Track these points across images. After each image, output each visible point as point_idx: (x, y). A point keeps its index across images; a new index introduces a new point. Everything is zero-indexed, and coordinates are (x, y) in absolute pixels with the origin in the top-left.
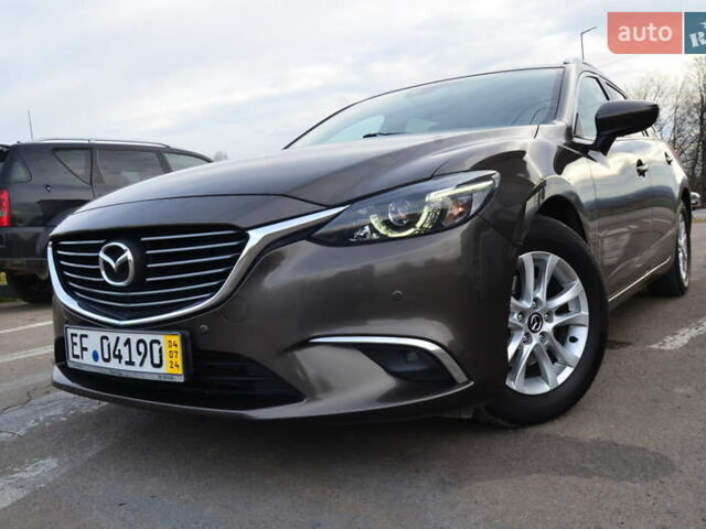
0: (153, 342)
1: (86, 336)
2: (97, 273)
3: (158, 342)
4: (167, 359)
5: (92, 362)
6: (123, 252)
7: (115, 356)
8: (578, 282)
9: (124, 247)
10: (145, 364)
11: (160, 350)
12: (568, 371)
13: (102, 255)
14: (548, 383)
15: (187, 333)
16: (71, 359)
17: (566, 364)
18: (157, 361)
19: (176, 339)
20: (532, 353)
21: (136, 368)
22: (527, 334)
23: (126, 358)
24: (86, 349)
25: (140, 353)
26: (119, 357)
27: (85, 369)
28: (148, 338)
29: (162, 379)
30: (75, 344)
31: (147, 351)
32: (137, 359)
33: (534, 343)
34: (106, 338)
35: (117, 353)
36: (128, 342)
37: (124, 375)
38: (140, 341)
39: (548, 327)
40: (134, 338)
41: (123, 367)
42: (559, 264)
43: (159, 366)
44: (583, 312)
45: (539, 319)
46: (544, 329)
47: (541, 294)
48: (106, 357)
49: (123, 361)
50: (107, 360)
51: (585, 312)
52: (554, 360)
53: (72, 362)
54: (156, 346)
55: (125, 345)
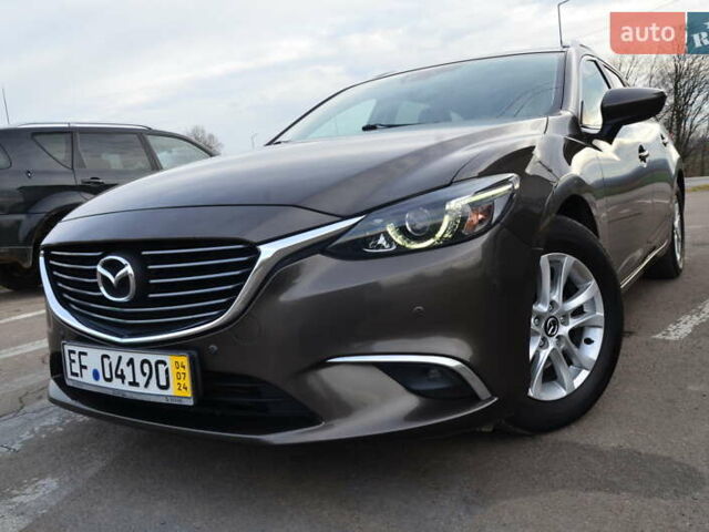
0: (158, 362)
1: (85, 354)
2: (95, 287)
3: (165, 363)
4: (175, 381)
5: (93, 382)
6: (123, 266)
7: (117, 376)
8: (593, 282)
9: (123, 261)
10: (150, 386)
11: (167, 371)
12: (584, 374)
13: (99, 269)
14: (565, 388)
15: (194, 353)
16: (70, 376)
17: (581, 367)
18: (163, 383)
19: (184, 360)
20: (549, 358)
21: (141, 389)
22: (544, 339)
23: (129, 378)
24: (85, 367)
25: (144, 374)
26: (122, 377)
27: (85, 388)
28: (153, 358)
29: (170, 402)
30: (74, 361)
31: (152, 372)
32: (141, 380)
33: (551, 347)
34: (108, 357)
35: (119, 373)
36: (131, 362)
37: (128, 396)
38: (144, 361)
39: (564, 330)
40: (138, 357)
41: (126, 387)
42: (574, 265)
43: (166, 387)
44: (598, 313)
45: (555, 323)
46: (560, 333)
47: (557, 296)
48: (108, 376)
49: (126, 381)
50: (110, 380)
51: (600, 313)
52: (570, 363)
53: (70, 380)
54: (161, 366)
55: (128, 365)
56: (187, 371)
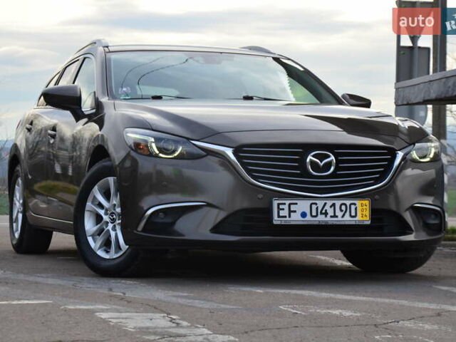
0: (351, 204)
1: (296, 204)
3: (355, 204)
5: (300, 219)
6: (329, 157)
10: (345, 216)
11: (356, 209)
13: (310, 157)
16: (277, 218)
18: (353, 214)
19: (366, 202)
21: (340, 218)
24: (295, 211)
25: (341, 210)
26: (326, 214)
27: (293, 223)
28: (348, 202)
29: (357, 223)
30: (283, 209)
31: (347, 209)
34: (316, 204)
35: (324, 211)
36: (334, 205)
37: (330, 223)
38: (343, 204)
40: (338, 203)
43: (355, 217)
49: (328, 216)
50: (316, 216)
53: (277, 221)
54: (353, 207)
55: (331, 207)
56: (368, 207)
